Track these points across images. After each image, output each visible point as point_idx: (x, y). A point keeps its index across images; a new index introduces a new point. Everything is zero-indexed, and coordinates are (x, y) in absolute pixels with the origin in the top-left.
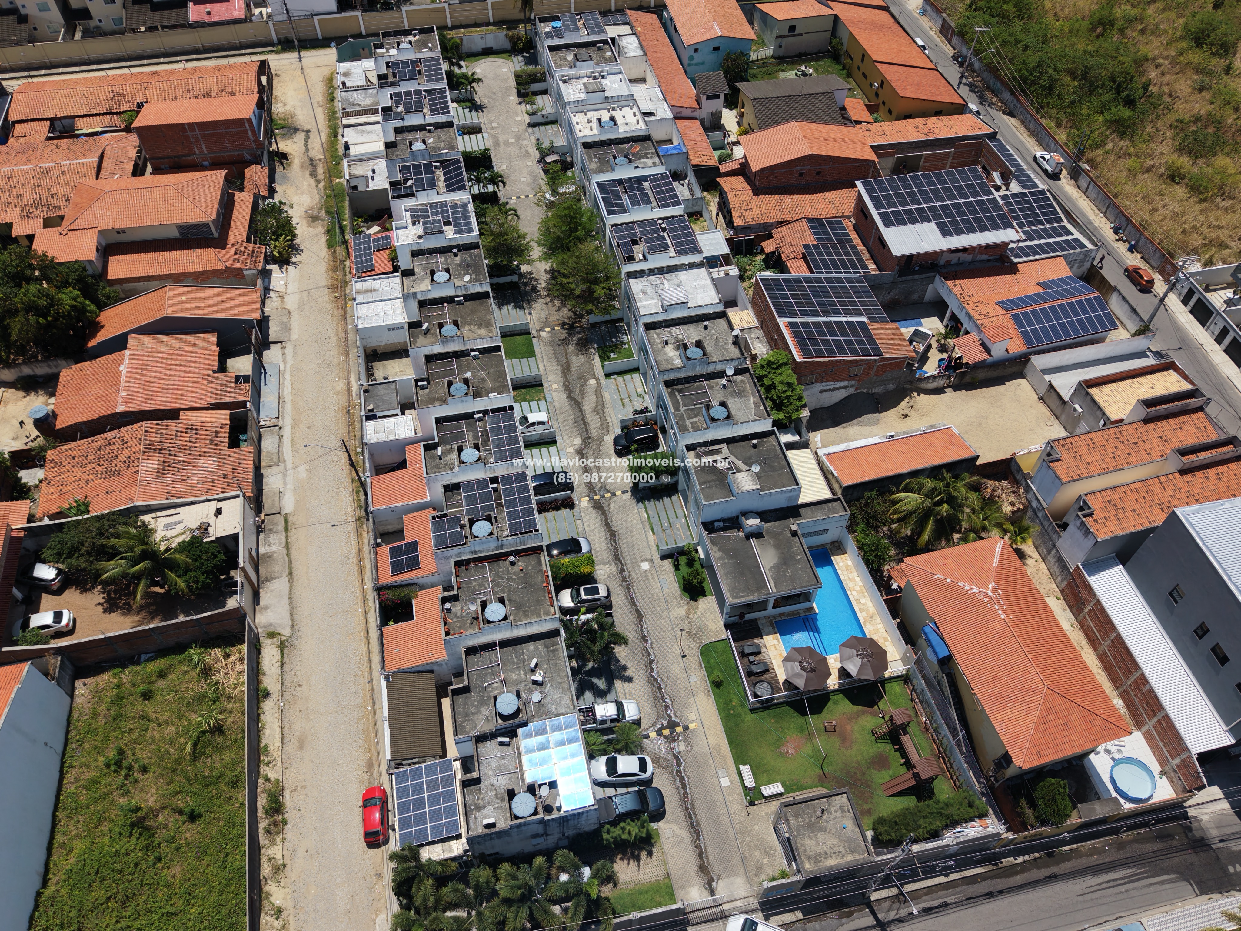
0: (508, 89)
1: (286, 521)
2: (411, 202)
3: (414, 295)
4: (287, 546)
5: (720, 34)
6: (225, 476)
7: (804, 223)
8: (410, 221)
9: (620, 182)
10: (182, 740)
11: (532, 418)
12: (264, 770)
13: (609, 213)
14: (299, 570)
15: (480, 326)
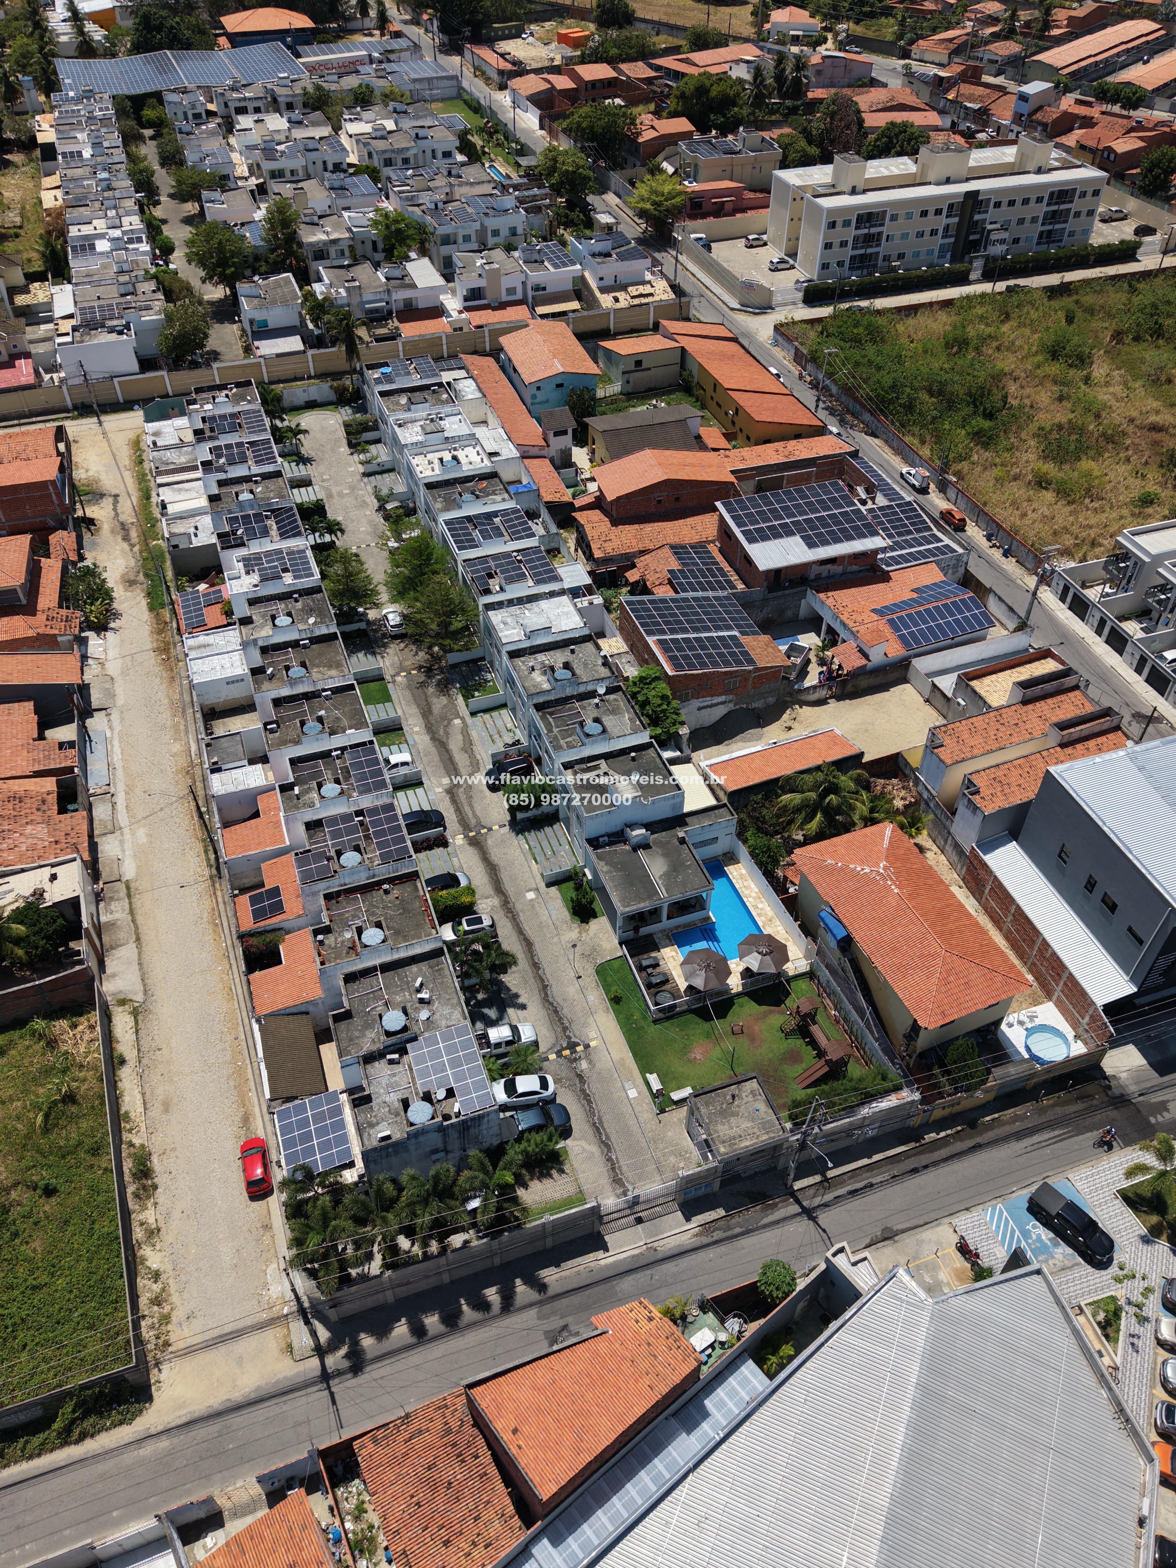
0: (337, 440)
1: (128, 888)
2: (243, 552)
3: (255, 641)
4: (132, 912)
5: (561, 370)
6: (56, 842)
7: (667, 549)
8: (243, 571)
9: (469, 519)
10: (31, 1115)
11: (394, 759)
12: (126, 1136)
13: (460, 549)
14: (147, 934)
15: (330, 667)
